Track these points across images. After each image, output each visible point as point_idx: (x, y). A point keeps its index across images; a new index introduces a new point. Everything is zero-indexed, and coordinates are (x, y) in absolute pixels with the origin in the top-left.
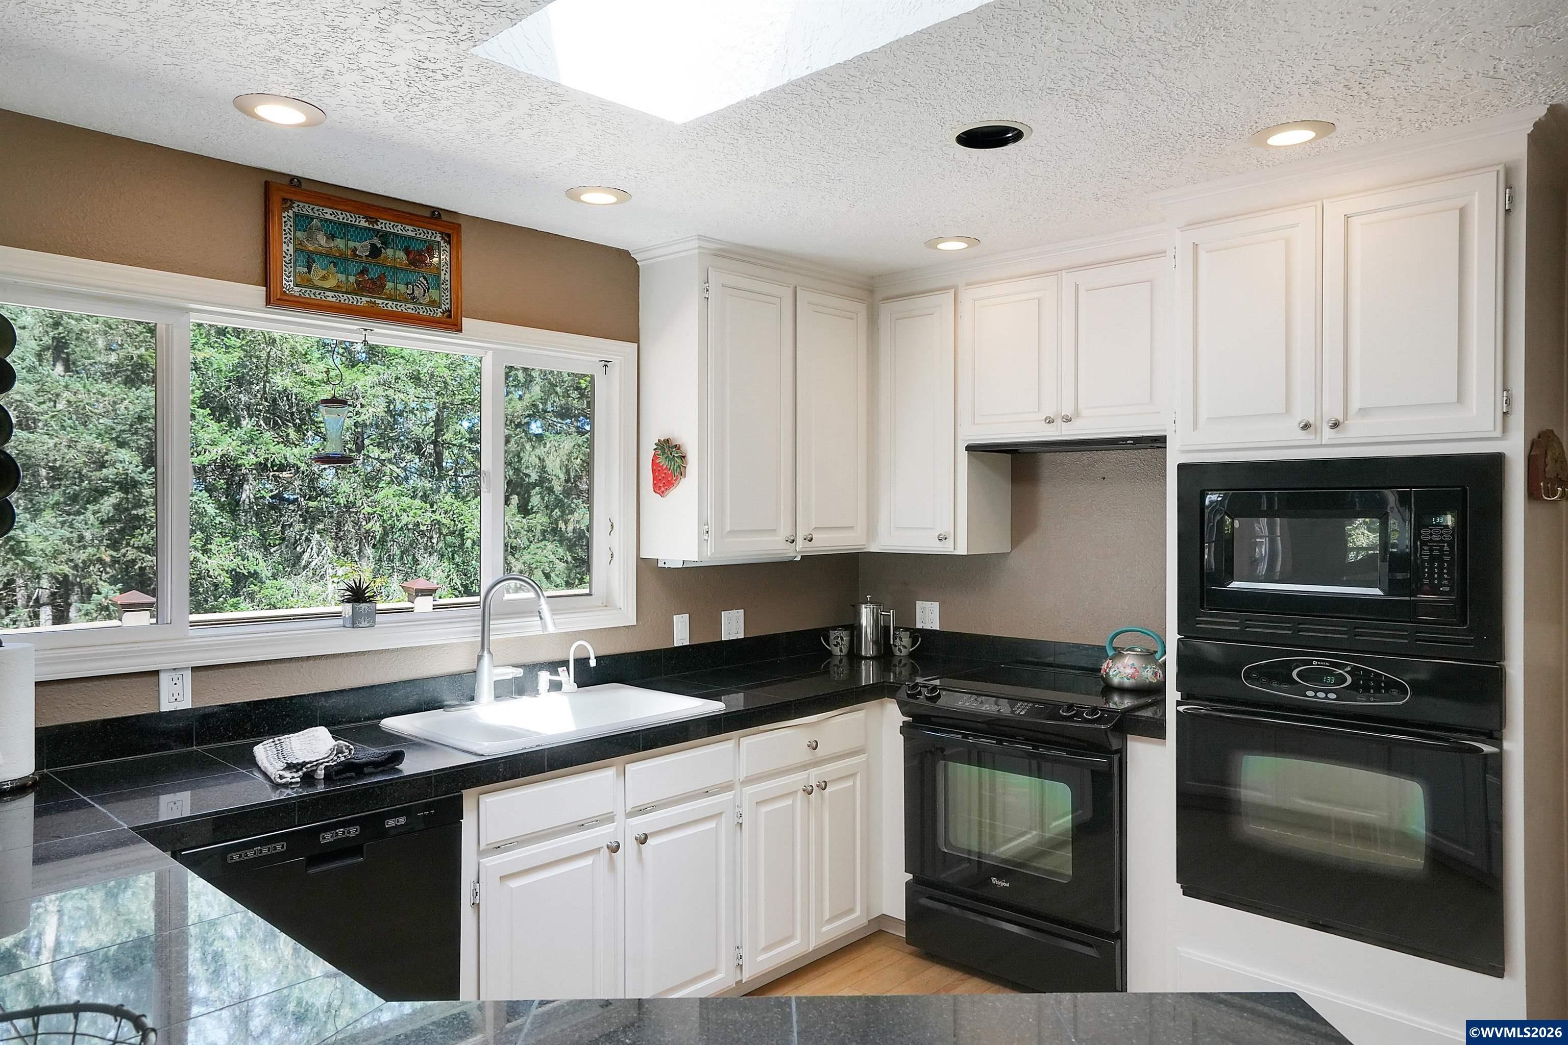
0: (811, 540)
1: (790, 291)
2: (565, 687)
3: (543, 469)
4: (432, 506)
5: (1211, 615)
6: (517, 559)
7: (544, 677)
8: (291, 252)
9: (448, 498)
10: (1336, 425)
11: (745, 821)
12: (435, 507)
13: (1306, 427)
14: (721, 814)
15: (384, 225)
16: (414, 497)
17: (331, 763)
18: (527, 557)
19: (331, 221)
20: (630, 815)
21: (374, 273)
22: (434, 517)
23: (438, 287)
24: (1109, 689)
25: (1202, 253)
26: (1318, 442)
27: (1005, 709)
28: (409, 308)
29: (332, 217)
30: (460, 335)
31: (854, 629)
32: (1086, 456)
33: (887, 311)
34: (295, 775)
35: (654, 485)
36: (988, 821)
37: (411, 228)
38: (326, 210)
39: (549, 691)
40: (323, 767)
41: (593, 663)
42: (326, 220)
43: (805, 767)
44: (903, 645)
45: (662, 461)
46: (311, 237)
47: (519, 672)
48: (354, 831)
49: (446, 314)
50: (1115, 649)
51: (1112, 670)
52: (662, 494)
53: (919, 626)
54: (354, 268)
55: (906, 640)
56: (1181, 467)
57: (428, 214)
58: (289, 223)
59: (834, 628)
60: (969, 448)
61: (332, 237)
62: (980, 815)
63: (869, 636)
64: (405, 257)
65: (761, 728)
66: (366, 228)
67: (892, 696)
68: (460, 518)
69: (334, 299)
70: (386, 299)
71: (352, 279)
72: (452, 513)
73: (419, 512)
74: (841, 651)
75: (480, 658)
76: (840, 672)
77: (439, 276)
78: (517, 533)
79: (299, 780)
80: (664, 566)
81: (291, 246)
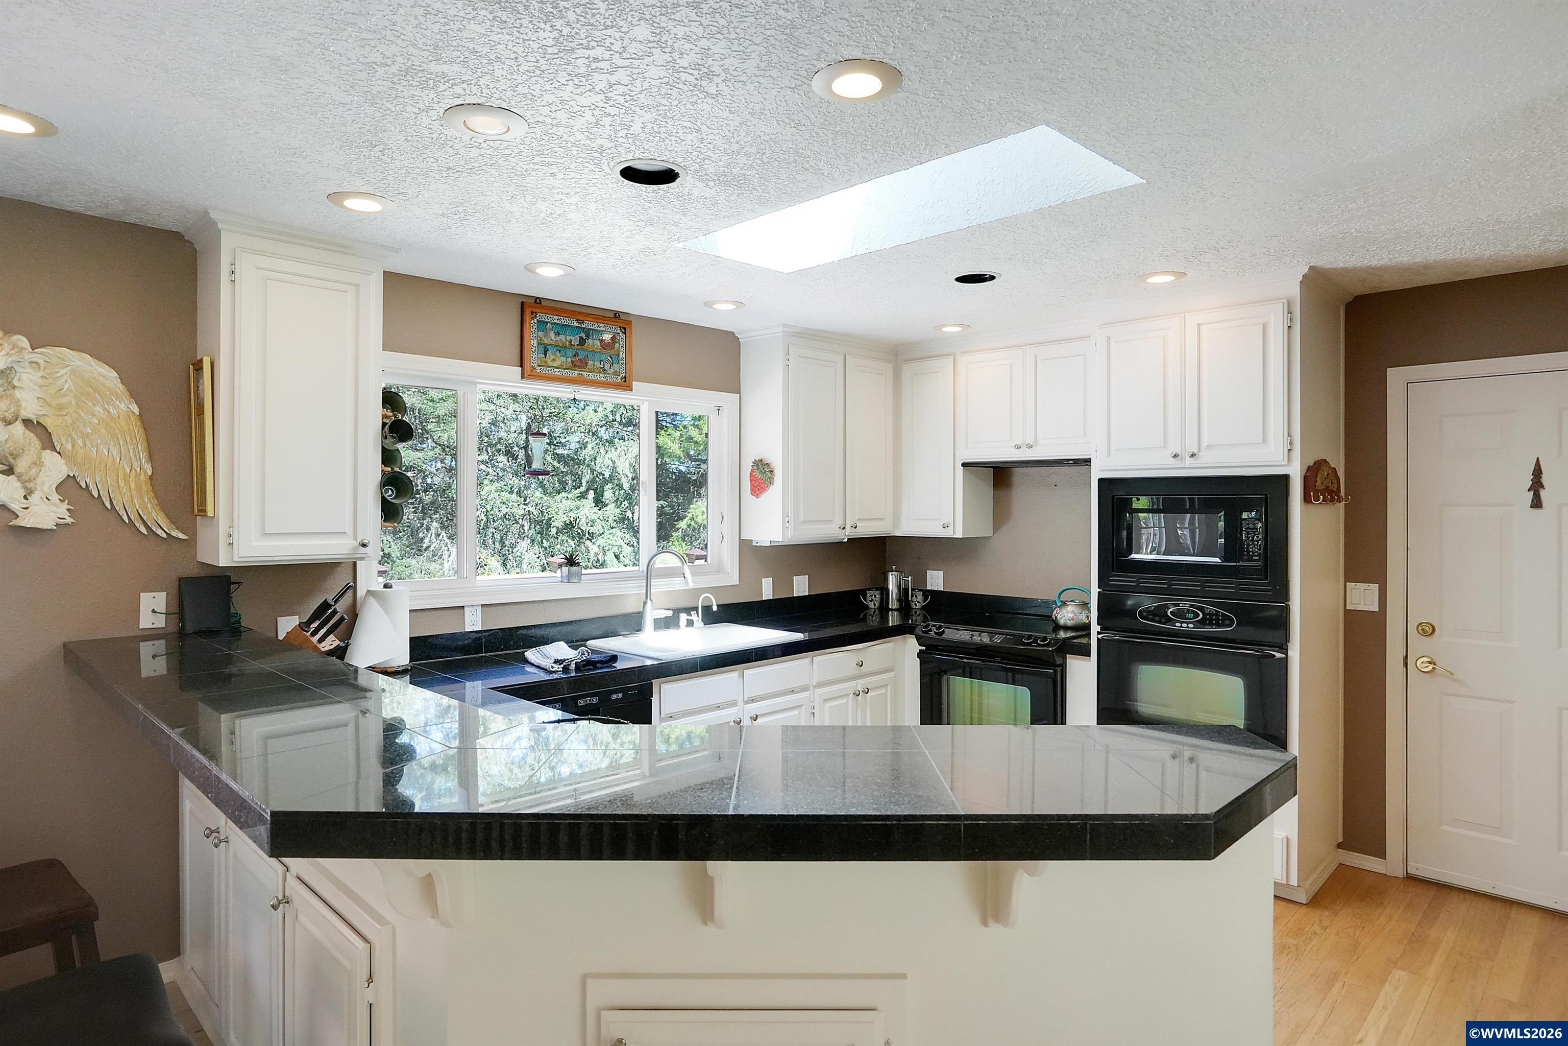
0: (856, 528)
1: (842, 357)
2: (695, 624)
3: (614, 469)
4: (525, 500)
5: (1118, 576)
6: (594, 543)
7: (683, 617)
8: (536, 345)
9: (538, 494)
10: (1193, 455)
11: (816, 711)
12: (528, 500)
13: (1175, 456)
14: (802, 705)
15: (587, 325)
16: (511, 492)
17: (578, 661)
18: (600, 541)
19: (557, 324)
20: (746, 703)
21: (582, 355)
22: (527, 509)
23: (618, 363)
24: (1057, 627)
25: (1112, 343)
26: (1183, 466)
27: (986, 639)
28: (601, 377)
29: (558, 322)
30: (631, 393)
31: (884, 591)
32: (1043, 470)
33: (907, 368)
34: (560, 667)
35: (752, 490)
36: (977, 715)
37: (603, 325)
38: (555, 317)
39: (686, 626)
40: (574, 662)
41: (715, 608)
42: (555, 323)
43: (854, 678)
44: (918, 601)
45: (758, 474)
46: (546, 335)
47: (670, 613)
48: (595, 700)
49: (624, 379)
50: (1062, 601)
51: (1059, 615)
52: (757, 496)
53: (928, 588)
54: (570, 353)
55: (920, 598)
56: (1100, 480)
57: (612, 315)
58: (534, 327)
59: (869, 589)
60: (964, 465)
61: (558, 334)
62: (972, 712)
63: (894, 596)
64: (599, 345)
65: (827, 651)
66: (577, 327)
67: (911, 633)
68: (548, 510)
69: (559, 373)
70: (588, 372)
71: (569, 360)
72: (541, 505)
73: (515, 505)
74: (875, 604)
75: (645, 603)
76: (874, 622)
77: (619, 355)
78: (593, 521)
79: (561, 669)
80: (756, 545)
81: (536, 341)
